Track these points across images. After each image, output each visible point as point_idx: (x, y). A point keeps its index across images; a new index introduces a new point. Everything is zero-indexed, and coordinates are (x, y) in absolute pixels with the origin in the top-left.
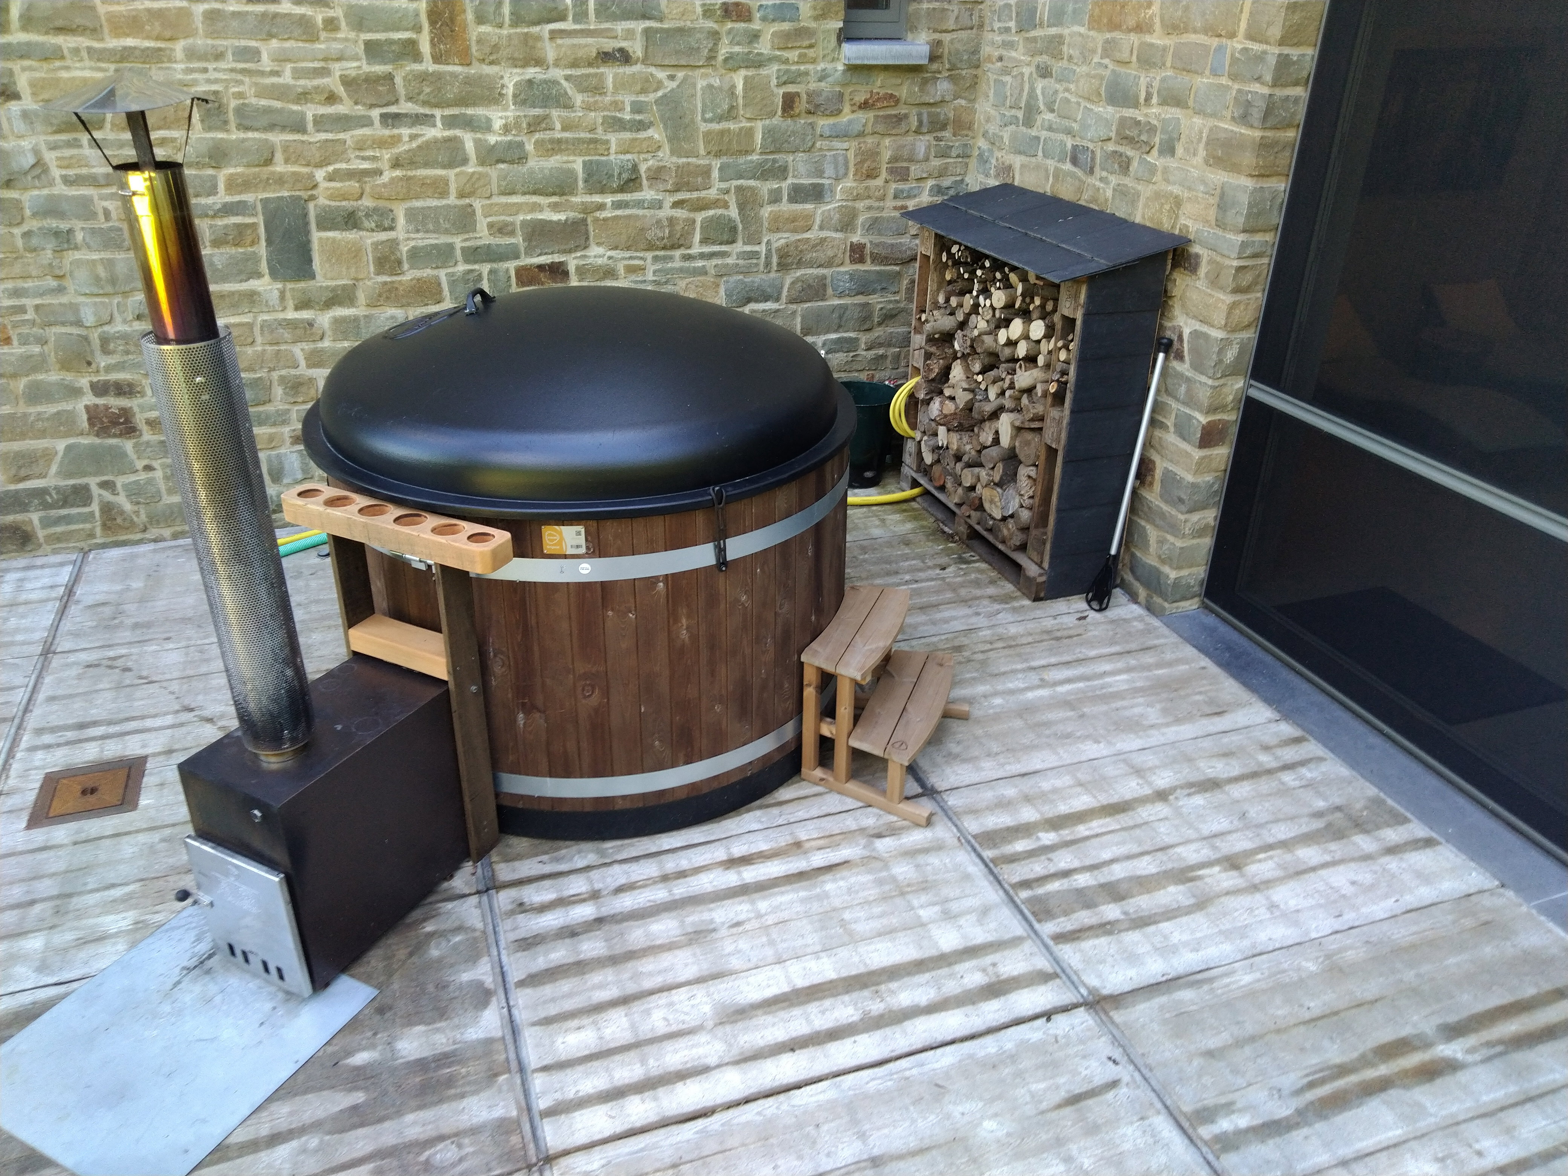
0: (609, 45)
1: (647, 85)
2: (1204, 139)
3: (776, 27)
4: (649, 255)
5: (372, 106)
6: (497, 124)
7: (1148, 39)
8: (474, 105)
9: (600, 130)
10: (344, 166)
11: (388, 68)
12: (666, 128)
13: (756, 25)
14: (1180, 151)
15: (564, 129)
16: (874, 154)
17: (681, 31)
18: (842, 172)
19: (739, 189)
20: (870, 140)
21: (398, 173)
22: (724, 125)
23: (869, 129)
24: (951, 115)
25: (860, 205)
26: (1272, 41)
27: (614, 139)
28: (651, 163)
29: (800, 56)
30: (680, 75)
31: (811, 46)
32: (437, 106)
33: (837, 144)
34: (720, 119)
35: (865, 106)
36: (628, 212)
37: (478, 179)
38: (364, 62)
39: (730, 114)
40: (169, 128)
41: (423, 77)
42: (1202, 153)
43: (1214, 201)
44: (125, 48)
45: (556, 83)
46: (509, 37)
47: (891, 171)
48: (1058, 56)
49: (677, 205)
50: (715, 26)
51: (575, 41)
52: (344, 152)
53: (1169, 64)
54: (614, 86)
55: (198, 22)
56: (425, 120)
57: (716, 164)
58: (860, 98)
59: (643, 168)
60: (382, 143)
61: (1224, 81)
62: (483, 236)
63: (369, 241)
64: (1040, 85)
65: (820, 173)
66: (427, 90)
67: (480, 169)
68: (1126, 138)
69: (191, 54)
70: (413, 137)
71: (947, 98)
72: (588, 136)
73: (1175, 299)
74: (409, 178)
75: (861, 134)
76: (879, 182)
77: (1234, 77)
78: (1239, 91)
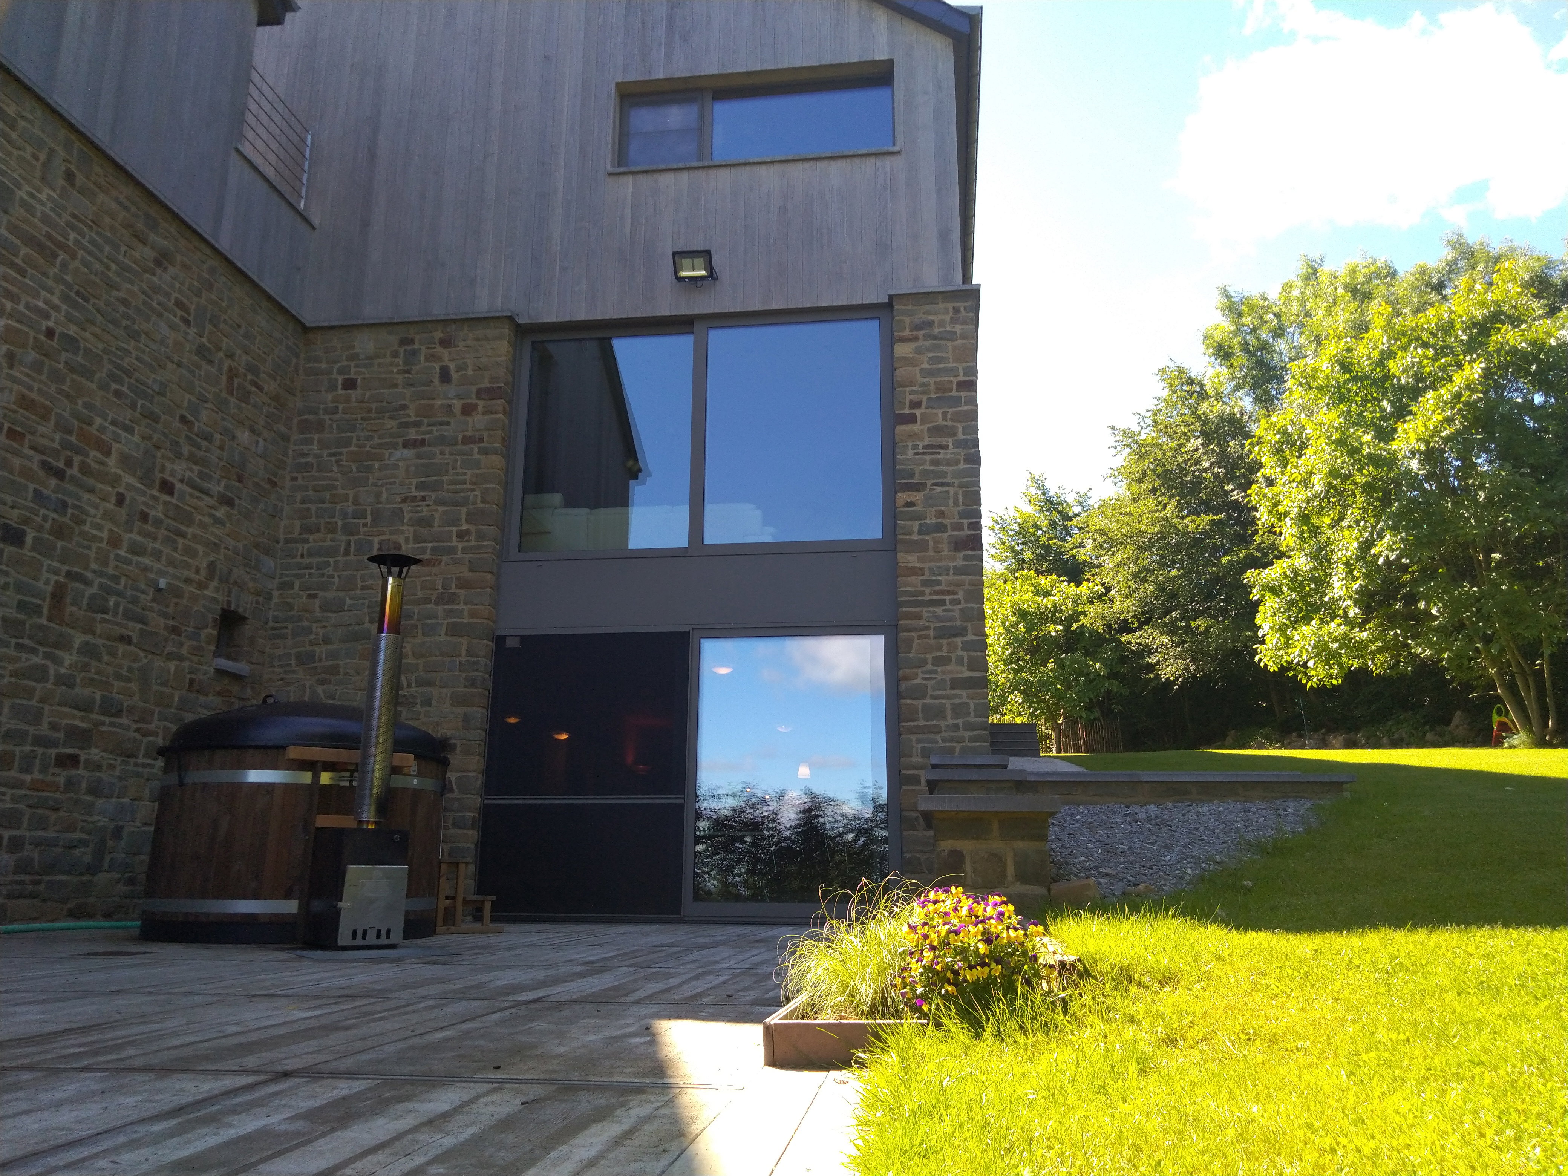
0: (126, 633)
3: (191, 642)
4: (119, 759)
5: (13, 637)
6: (67, 663)
8: (59, 649)
9: (111, 678)
11: (25, 617)
12: (139, 684)
13: (183, 639)
15: (96, 673)
17: (153, 633)
19: (165, 727)
22: (162, 689)
27: (116, 685)
28: (129, 702)
29: (198, 660)
30: (150, 656)
31: (203, 656)
32: (41, 644)
34: (162, 685)
35: (219, 693)
36: (114, 729)
37: (51, 693)
38: (15, 611)
39: (167, 684)
41: (40, 627)
43: (460, 720)
45: (98, 646)
46: (83, 616)
49: (137, 730)
50: (167, 636)
51: (111, 626)
54: (122, 655)
56: (34, 651)
58: (218, 689)
59: (125, 705)
60: (11, 660)
61: (457, 673)
62: (44, 729)
66: (40, 635)
67: (53, 687)
70: (26, 660)
72: (106, 680)
74: (17, 685)
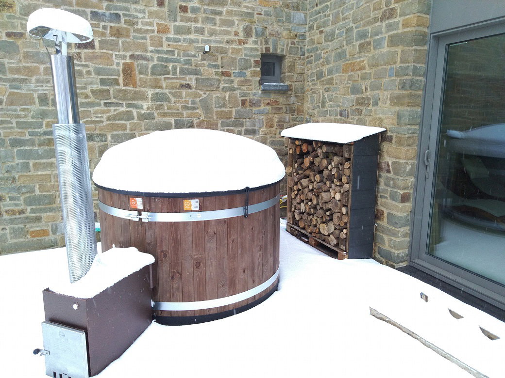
0: (184, 82)
1: (196, 95)
2: (389, 98)
3: (239, 79)
5: (101, 100)
6: (145, 107)
7: (364, 71)
8: (137, 100)
9: (180, 110)
10: (90, 119)
11: (108, 87)
12: (203, 109)
13: (232, 78)
14: (380, 104)
15: (168, 109)
16: (272, 120)
17: (208, 79)
18: (261, 125)
20: (270, 115)
21: (109, 122)
22: (222, 109)
23: (270, 111)
24: (296, 108)
25: (268, 136)
26: (410, 62)
27: (185, 112)
28: (198, 121)
29: (247, 88)
31: (250, 85)
32: (124, 100)
33: (260, 116)
34: (221, 107)
35: (268, 104)
37: (138, 125)
38: (99, 85)
39: (224, 106)
40: (27, 105)
41: (120, 91)
42: (388, 102)
43: (395, 117)
44: (14, 78)
45: (166, 94)
46: (150, 79)
47: (278, 125)
48: (332, 84)
50: (219, 78)
51: (173, 81)
52: (90, 115)
53: (372, 77)
54: (185, 96)
55: (42, 71)
57: (220, 122)
58: (267, 102)
59: (195, 122)
60: (104, 112)
61: (394, 78)
63: (97, 145)
64: (326, 95)
65: (255, 126)
66: (121, 95)
67: (138, 121)
68: (359, 104)
69: (38, 81)
70: (115, 110)
71: (295, 103)
72: (176, 111)
73: (384, 153)
74: (113, 124)
75: (267, 113)
76: (274, 129)
77: (397, 76)
78: (400, 80)
